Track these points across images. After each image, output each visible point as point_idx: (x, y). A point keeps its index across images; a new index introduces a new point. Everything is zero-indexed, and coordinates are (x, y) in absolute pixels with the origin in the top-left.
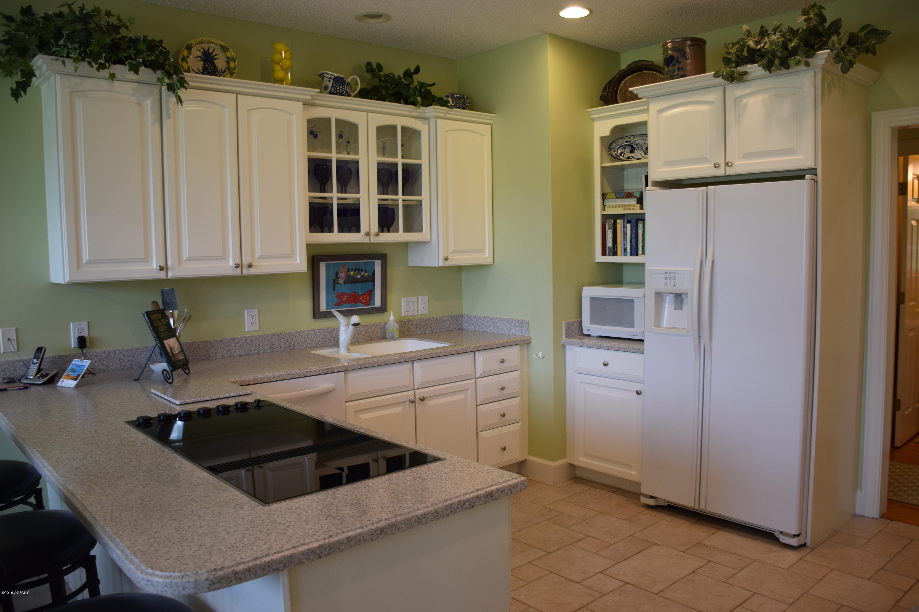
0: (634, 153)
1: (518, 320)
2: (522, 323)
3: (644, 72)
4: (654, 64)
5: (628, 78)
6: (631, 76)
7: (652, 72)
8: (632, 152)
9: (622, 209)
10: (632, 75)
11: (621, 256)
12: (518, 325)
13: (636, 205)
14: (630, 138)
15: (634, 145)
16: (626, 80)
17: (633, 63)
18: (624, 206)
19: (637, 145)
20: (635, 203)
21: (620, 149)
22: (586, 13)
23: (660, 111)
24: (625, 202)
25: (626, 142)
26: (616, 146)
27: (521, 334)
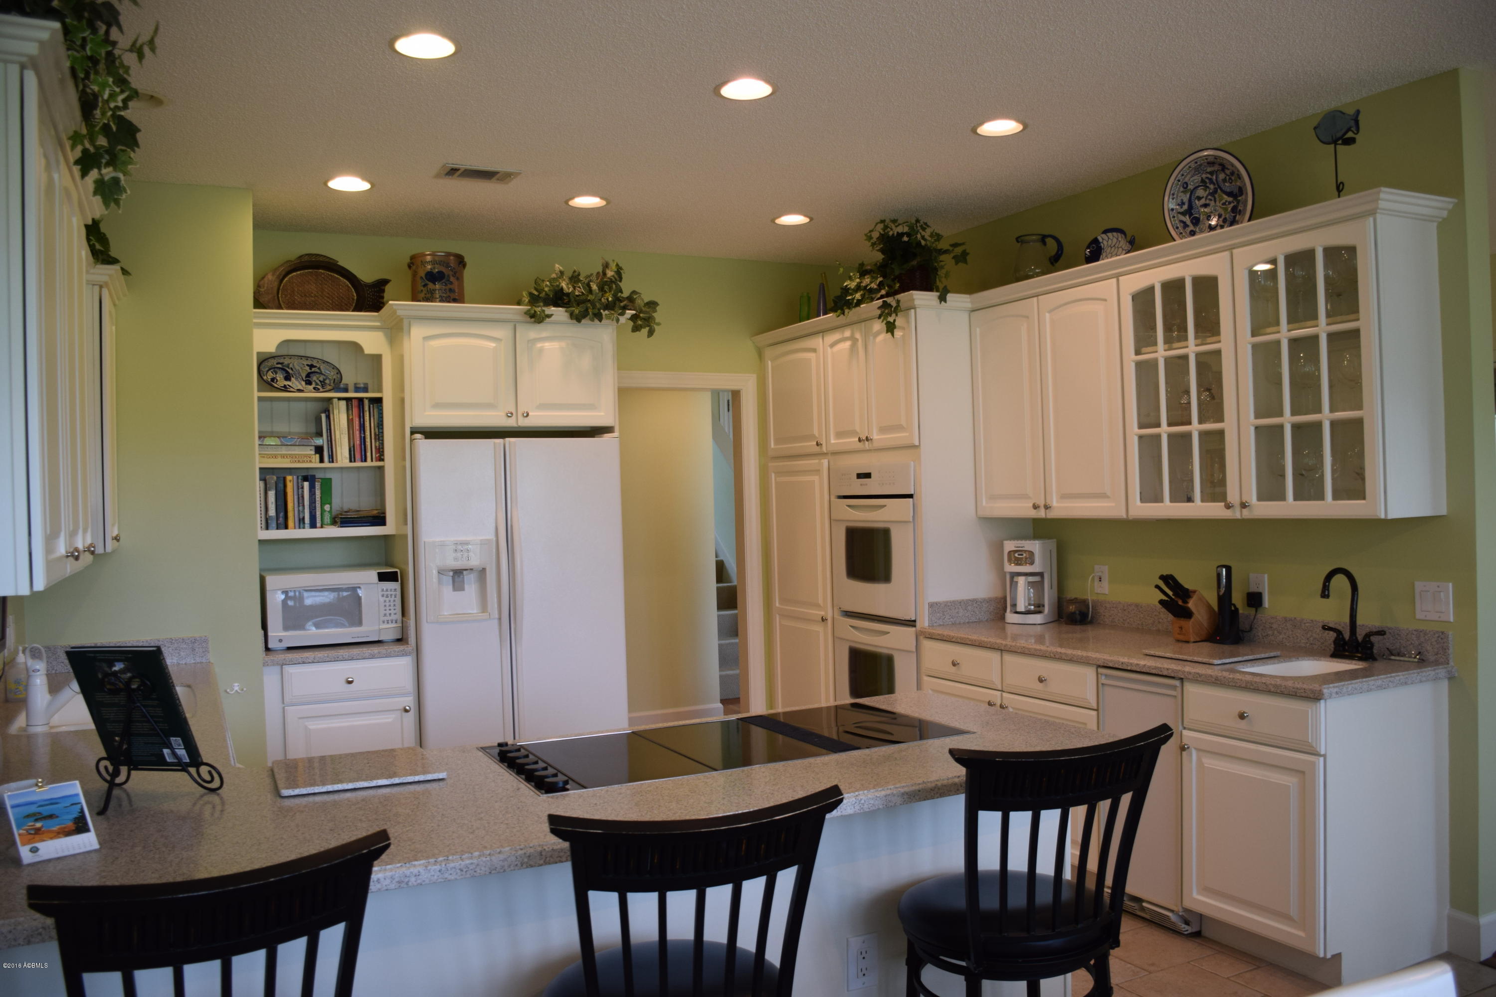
0: (290, 380)
1: (183, 639)
2: (194, 643)
3: (320, 271)
4: (338, 263)
5: (295, 274)
6: (299, 272)
7: (332, 274)
8: (288, 378)
9: (288, 460)
10: (302, 272)
11: (295, 528)
12: (185, 646)
13: (314, 456)
14: (285, 358)
15: (288, 369)
16: (292, 276)
17: (307, 255)
18: (291, 456)
19: (292, 369)
20: (313, 452)
21: (270, 372)
22: (364, 186)
23: (426, 338)
24: (295, 450)
25: (278, 364)
26: (264, 368)
27: (194, 662)
